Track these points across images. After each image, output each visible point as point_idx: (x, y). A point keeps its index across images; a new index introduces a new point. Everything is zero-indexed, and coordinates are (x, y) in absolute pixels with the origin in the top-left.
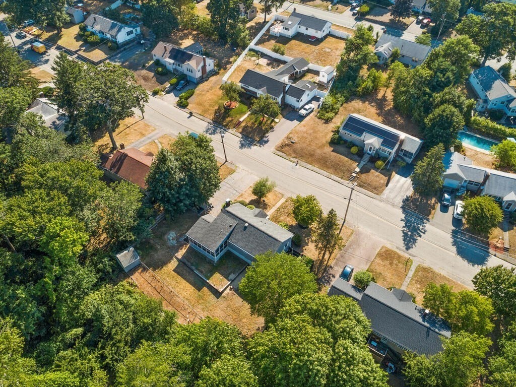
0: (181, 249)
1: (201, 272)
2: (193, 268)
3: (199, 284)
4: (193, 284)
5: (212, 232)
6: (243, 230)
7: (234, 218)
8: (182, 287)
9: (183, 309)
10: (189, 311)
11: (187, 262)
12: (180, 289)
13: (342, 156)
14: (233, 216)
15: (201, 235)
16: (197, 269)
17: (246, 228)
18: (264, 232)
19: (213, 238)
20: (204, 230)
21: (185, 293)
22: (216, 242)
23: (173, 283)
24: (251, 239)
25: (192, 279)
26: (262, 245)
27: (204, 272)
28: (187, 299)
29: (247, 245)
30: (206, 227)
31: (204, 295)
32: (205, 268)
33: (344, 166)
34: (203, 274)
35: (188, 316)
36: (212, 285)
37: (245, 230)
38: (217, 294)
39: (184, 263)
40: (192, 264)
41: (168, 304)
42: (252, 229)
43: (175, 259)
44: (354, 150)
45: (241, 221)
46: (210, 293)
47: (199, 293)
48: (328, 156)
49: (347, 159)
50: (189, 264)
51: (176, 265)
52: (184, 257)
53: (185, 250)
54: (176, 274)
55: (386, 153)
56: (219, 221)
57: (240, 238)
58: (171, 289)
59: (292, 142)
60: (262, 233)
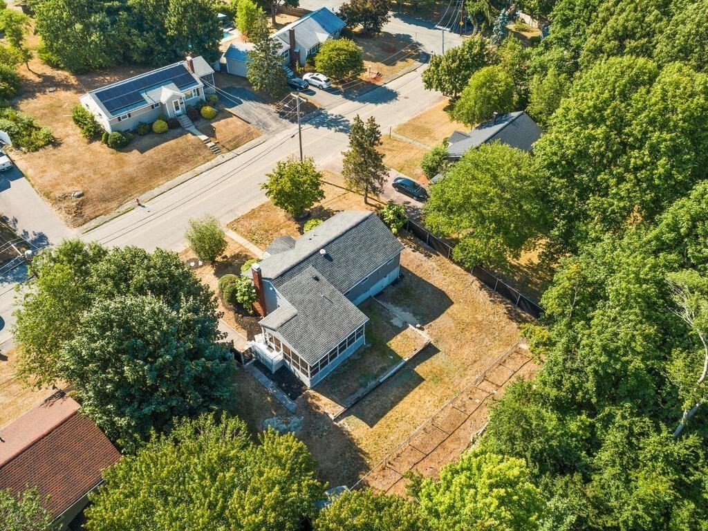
0: (318, 407)
1: (384, 370)
2: (372, 384)
3: (407, 378)
4: (408, 389)
5: (320, 314)
6: (330, 263)
7: (300, 270)
8: (414, 409)
9: (463, 409)
10: (466, 399)
11: (356, 396)
12: (417, 413)
13: (163, 145)
14: (295, 270)
15: (324, 334)
16: (375, 377)
17: (327, 256)
18: (347, 231)
19: (335, 315)
20: (311, 328)
21: (428, 404)
22: (345, 310)
23: (403, 426)
24: (352, 256)
25: (395, 391)
26: (369, 242)
27: (385, 365)
28: (441, 401)
29: (361, 266)
30: (303, 323)
31: (431, 372)
32: (374, 363)
33: (183, 150)
34: (389, 366)
35: (478, 401)
36: (415, 353)
37: (331, 260)
38: (429, 351)
39: (358, 401)
40: (363, 385)
41: (452, 437)
42: (334, 246)
43: (341, 422)
44: (159, 125)
45: (311, 259)
46: (428, 361)
47: (427, 380)
48: (150, 161)
49: (172, 142)
50: (361, 391)
51: (358, 420)
52: (339, 402)
53: (322, 397)
54: (382, 421)
55: (194, 97)
56: (298, 297)
57: (344, 272)
58: (416, 430)
59: (79, 196)
60: (348, 233)
